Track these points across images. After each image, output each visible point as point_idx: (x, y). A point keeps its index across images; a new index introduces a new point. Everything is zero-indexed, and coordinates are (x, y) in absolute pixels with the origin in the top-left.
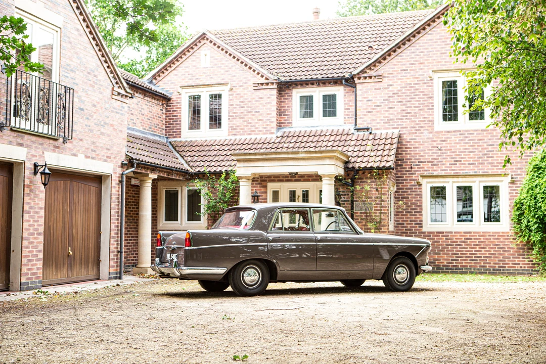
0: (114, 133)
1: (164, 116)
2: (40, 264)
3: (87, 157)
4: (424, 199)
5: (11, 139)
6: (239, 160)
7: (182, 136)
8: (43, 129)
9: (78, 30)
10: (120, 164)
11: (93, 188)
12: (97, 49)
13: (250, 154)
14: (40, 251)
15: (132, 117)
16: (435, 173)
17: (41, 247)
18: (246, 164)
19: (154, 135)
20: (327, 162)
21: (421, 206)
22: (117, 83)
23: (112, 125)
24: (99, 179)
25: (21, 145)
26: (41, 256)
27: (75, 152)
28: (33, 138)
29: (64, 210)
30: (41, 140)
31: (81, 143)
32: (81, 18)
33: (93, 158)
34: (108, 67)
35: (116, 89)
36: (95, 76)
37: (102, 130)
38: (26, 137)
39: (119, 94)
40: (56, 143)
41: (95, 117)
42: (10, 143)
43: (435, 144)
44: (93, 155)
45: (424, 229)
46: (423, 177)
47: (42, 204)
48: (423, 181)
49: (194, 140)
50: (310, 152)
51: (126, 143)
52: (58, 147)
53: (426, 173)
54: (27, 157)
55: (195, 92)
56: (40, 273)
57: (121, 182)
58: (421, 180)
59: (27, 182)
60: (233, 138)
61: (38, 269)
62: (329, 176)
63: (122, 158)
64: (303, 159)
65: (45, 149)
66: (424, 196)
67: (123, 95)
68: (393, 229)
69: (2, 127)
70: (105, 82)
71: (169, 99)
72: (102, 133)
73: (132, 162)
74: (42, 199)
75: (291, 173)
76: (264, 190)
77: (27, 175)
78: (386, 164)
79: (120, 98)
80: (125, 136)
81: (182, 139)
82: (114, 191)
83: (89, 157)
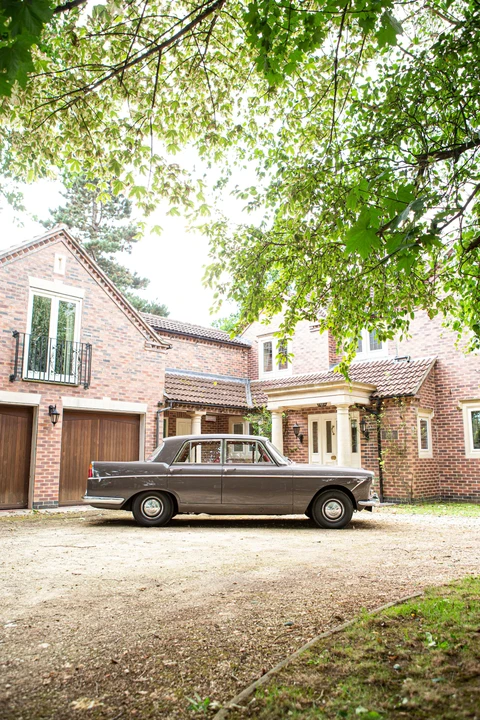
0: (149, 378)
1: (246, 362)
2: (56, 488)
3: (113, 399)
4: (465, 425)
5: (23, 388)
6: (269, 396)
7: (259, 377)
8: (57, 378)
9: (102, 298)
10: (156, 404)
11: (129, 425)
12: (126, 312)
13: (276, 389)
14: (56, 477)
15: (206, 365)
16: (475, 397)
17: (57, 474)
18: (275, 399)
19: (235, 378)
20: (339, 392)
21: (462, 432)
22: (151, 337)
23: (144, 372)
24: (137, 418)
25: (35, 392)
26: (57, 481)
27: (98, 395)
28: (49, 386)
29: (93, 444)
30: (58, 388)
31: (106, 388)
33: (121, 400)
34: (140, 325)
35: (151, 342)
36: (124, 333)
37: (133, 376)
38: (40, 386)
39: (153, 346)
40: (76, 390)
41: (123, 366)
42: (22, 391)
43: (472, 367)
44: (122, 397)
45: (467, 456)
46: (463, 401)
47: (59, 439)
48: (464, 407)
49: (267, 380)
50: (323, 384)
51: (163, 386)
52: (78, 393)
53: (465, 398)
54: (41, 402)
55: (267, 339)
56: (56, 495)
57: (156, 419)
58: (460, 405)
59: (41, 421)
60: (295, 376)
61: (53, 491)
62: (343, 406)
63: (161, 399)
64: (319, 391)
65: (63, 395)
66: (464, 422)
67: (158, 347)
68: (432, 457)
69: (12, 379)
70: (136, 337)
71: (249, 348)
72: (132, 379)
73: (167, 401)
74: (58, 435)
75: (319, 405)
76: (304, 421)
77: (41, 417)
78: (407, 391)
79: (155, 349)
80: (163, 380)
81: (259, 381)
82: (148, 427)
83: (116, 399)
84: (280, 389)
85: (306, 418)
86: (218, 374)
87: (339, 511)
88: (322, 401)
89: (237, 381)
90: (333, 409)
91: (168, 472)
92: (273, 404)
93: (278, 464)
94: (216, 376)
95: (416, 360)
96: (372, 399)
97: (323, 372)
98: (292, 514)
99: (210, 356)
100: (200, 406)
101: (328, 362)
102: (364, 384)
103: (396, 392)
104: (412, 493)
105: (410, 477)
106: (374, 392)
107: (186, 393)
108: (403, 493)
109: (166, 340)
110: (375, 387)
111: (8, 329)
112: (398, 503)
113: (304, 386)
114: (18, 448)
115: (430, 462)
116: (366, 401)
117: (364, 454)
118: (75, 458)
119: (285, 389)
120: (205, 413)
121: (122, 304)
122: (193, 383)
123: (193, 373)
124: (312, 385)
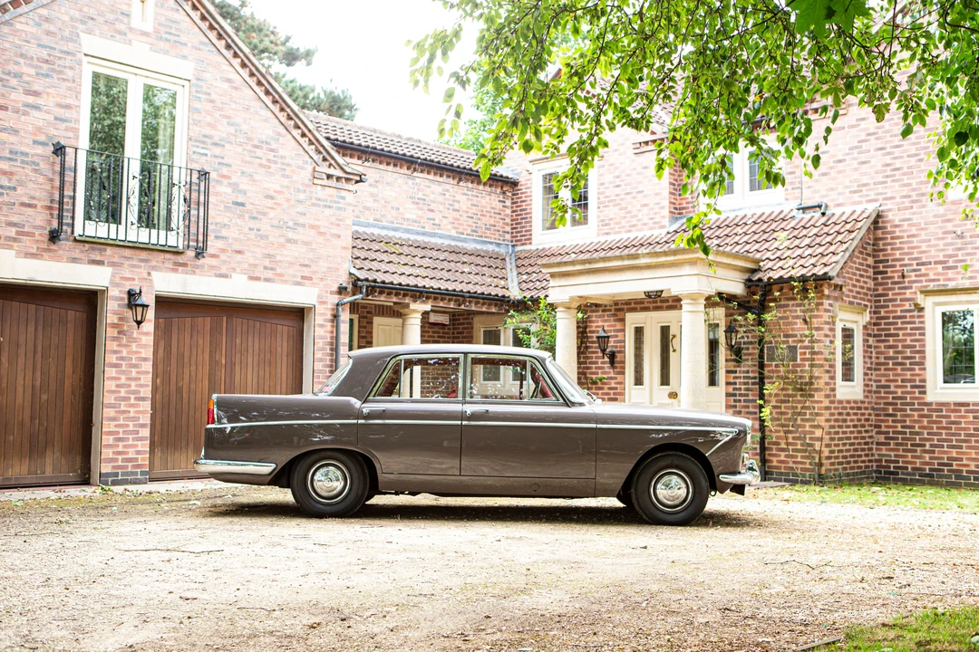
0: (321, 239)
1: (508, 211)
2: (144, 446)
3: (252, 278)
4: (928, 338)
5: (77, 254)
6: (553, 275)
7: (534, 241)
8: (143, 236)
9: (229, 81)
10: (335, 288)
11: (284, 328)
12: (276, 109)
14: (143, 426)
15: (431, 215)
16: (951, 285)
17: (146, 419)
18: (563, 281)
19: (486, 242)
20: (687, 270)
21: (923, 352)
22: (325, 159)
23: (312, 227)
24: (298, 315)
25: (100, 263)
26: (146, 432)
27: (223, 271)
28: (127, 252)
29: (214, 363)
30: (144, 255)
31: (239, 257)
32: (236, 62)
33: (267, 280)
34: (303, 135)
35: (324, 168)
36: (272, 150)
37: (290, 235)
38: (109, 251)
39: (329, 177)
40: (180, 259)
41: (272, 214)
42: (74, 260)
43: (949, 226)
44: (269, 274)
45: (929, 398)
46: (927, 293)
47: (149, 353)
48: (927, 302)
49: (547, 247)
52: (184, 265)
53: (932, 286)
54: (112, 282)
55: (550, 167)
56: (144, 459)
57: (336, 317)
58: (920, 299)
59: (112, 318)
60: (602, 239)
61: (138, 453)
62: (693, 297)
63: (344, 280)
64: (649, 267)
65: (154, 268)
66: (928, 332)
67: (338, 179)
68: (861, 397)
69: (54, 237)
70: (295, 158)
71: (514, 184)
72: (289, 241)
73: (356, 284)
74: (145, 346)
75: (648, 294)
76: (619, 326)
77: (112, 309)
78: (820, 271)
79: (333, 182)
80: (350, 242)
81: (532, 247)
82: (320, 332)
83: (257, 279)
84: (573, 263)
85: (623, 320)
86: (453, 233)
87: (683, 492)
88: (653, 286)
89: (491, 248)
90: (675, 303)
91: (359, 415)
92: (560, 292)
93: (568, 403)
94: (450, 237)
95: (838, 211)
96: (749, 284)
97: (656, 232)
98: (595, 496)
99: (440, 199)
100: (419, 294)
101: (666, 212)
102: (736, 256)
103: (797, 273)
104: (821, 465)
105: (818, 433)
106: (754, 271)
107: (391, 268)
108: (803, 464)
109: (354, 165)
110: (757, 261)
111: (42, 138)
112: (794, 482)
113: (620, 258)
114: (69, 370)
115: (857, 406)
116: (737, 288)
117: (731, 389)
118: (179, 390)
119: (583, 262)
120: (428, 307)
121: (267, 93)
122: (406, 250)
123: (408, 231)
124: (636, 256)
